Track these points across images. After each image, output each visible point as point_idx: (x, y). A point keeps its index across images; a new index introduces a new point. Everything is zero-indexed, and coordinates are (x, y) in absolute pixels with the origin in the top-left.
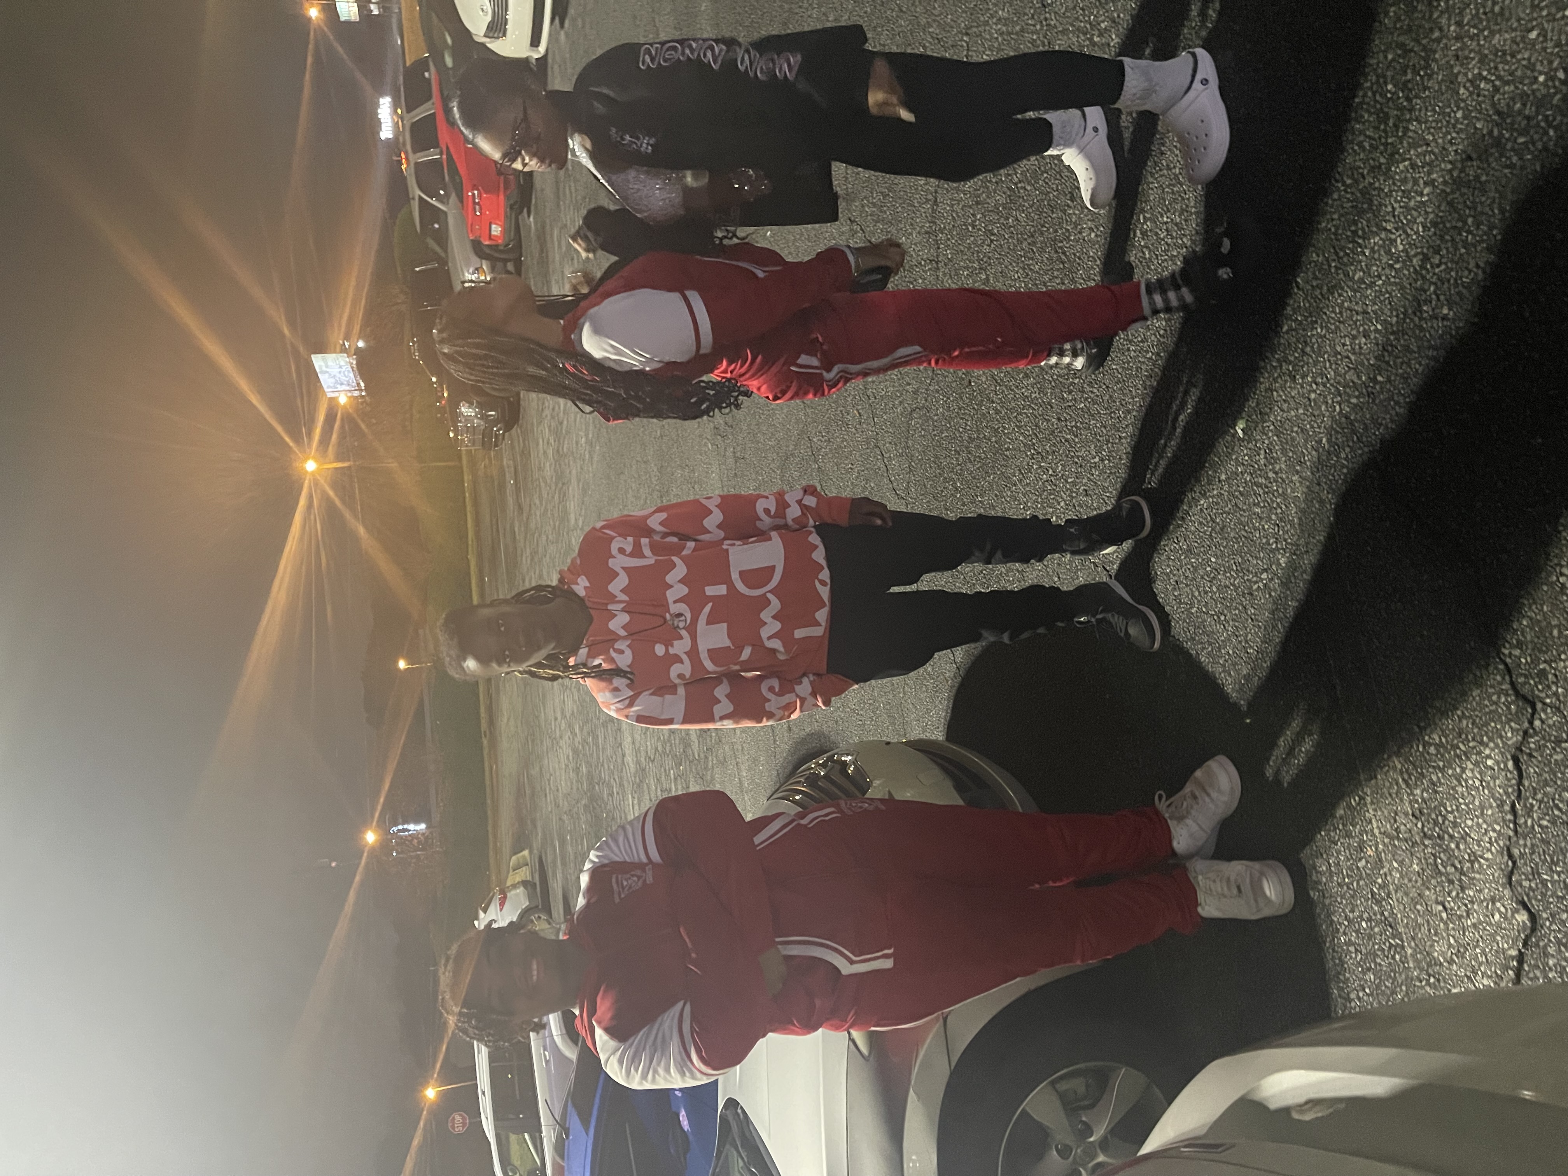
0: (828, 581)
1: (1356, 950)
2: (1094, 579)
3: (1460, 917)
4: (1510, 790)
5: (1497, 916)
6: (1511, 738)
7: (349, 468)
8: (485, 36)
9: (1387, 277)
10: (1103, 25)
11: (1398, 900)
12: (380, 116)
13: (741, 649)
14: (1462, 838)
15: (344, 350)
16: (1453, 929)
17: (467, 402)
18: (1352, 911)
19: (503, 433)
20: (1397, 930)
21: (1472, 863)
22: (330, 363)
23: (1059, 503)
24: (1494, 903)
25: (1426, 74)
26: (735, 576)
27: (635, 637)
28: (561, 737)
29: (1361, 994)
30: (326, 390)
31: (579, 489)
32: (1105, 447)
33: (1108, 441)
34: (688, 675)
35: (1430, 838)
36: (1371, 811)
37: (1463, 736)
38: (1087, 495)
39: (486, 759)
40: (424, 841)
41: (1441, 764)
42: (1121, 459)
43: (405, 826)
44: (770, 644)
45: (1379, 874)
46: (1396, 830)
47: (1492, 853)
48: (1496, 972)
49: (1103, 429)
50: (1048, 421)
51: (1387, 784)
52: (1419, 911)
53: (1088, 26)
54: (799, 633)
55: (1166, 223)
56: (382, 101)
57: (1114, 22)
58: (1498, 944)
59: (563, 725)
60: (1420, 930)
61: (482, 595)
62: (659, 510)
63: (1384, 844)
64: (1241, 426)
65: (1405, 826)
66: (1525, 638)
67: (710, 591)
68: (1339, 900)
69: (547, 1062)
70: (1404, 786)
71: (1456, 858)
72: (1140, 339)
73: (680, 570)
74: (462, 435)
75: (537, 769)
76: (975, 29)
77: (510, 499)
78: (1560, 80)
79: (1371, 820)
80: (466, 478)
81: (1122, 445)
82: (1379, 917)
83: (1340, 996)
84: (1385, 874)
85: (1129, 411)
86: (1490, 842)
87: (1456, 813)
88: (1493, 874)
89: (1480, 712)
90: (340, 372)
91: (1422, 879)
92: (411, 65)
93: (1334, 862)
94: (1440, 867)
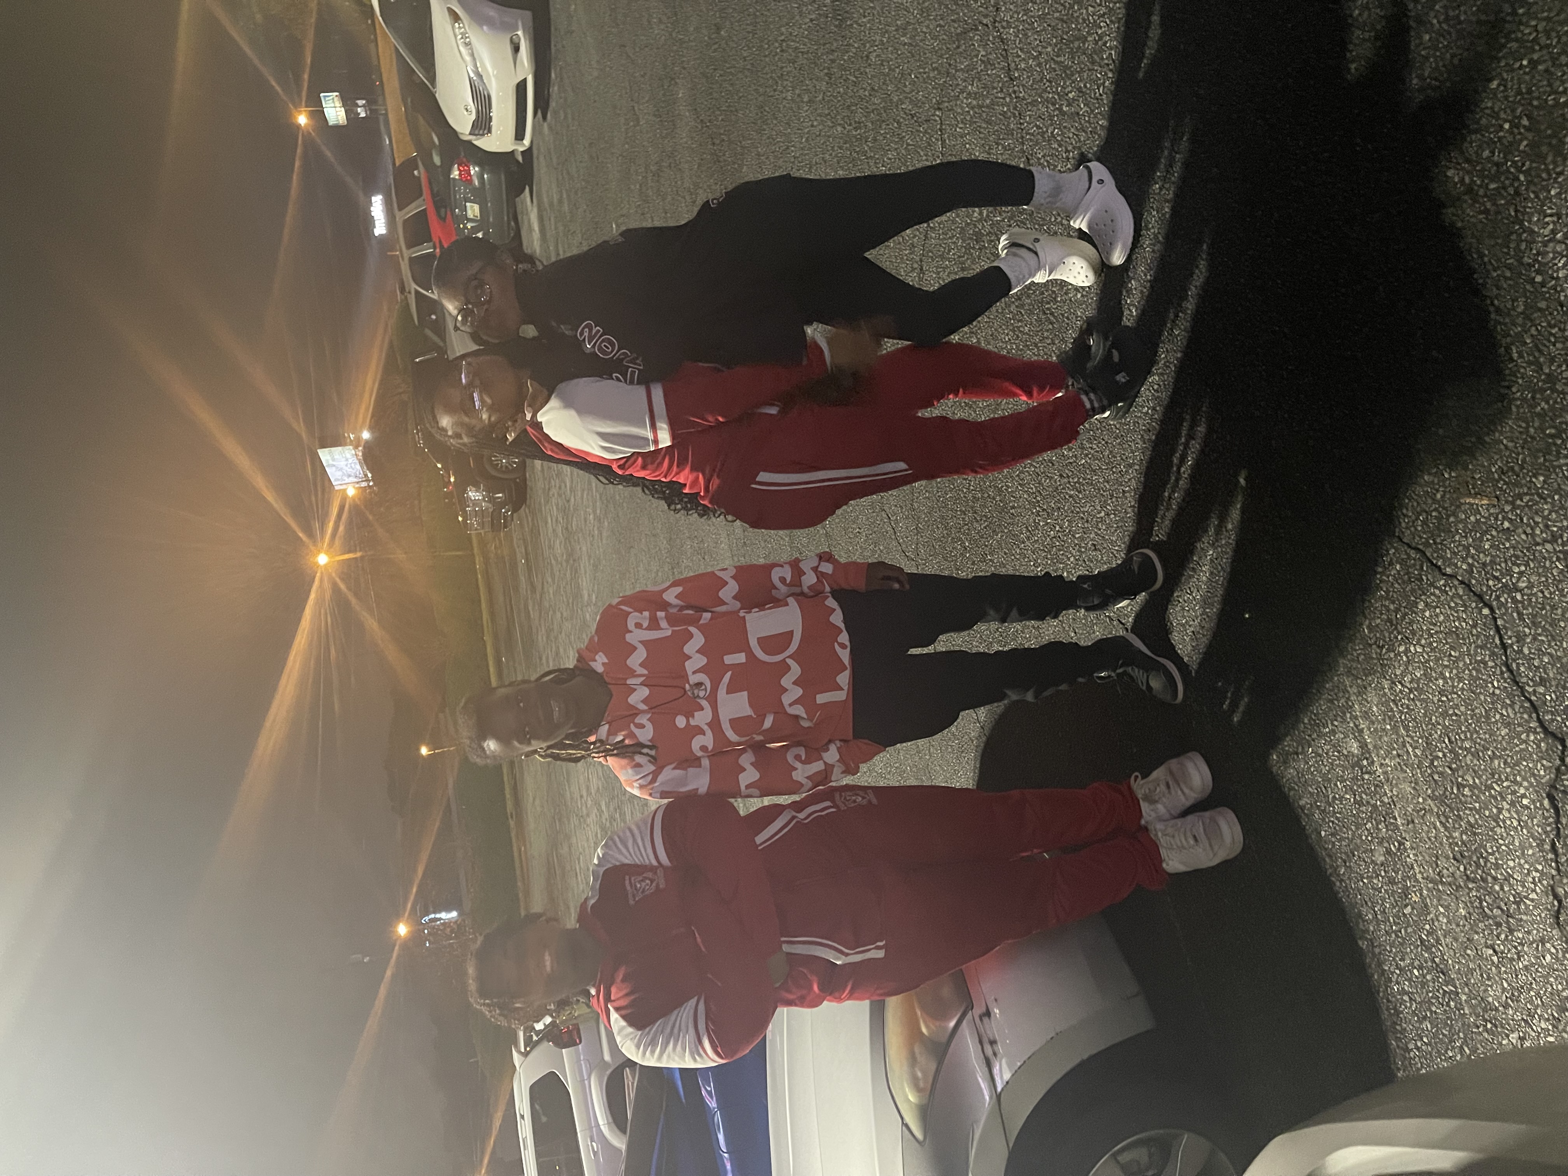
0: (848, 643)
1: (1411, 999)
2: (1111, 633)
3: (1512, 959)
4: (1548, 829)
5: (1548, 958)
6: (1545, 776)
7: (362, 557)
8: (470, 134)
10: (1071, 95)
11: (1447, 946)
12: (373, 214)
13: (762, 717)
14: (1506, 879)
16: (1505, 972)
17: (474, 486)
18: (1402, 959)
19: (512, 514)
20: (1450, 977)
21: (1518, 904)
22: (337, 457)
23: (1069, 559)
24: (1543, 944)
26: (753, 643)
27: (653, 710)
29: (1419, 1044)
30: (335, 484)
32: (1109, 502)
33: (1112, 496)
34: (710, 748)
35: (1474, 881)
36: (1411, 856)
37: (1496, 776)
38: (1096, 549)
39: (514, 840)
40: (456, 928)
41: (1477, 805)
42: (1127, 512)
43: (438, 916)
45: (1426, 920)
46: (1439, 874)
47: (1537, 893)
48: (1553, 1015)
49: (1106, 484)
51: (1425, 828)
52: (1468, 955)
53: (1056, 97)
54: (821, 699)
56: (374, 199)
57: (1082, 92)
58: (1552, 985)
59: (589, 802)
60: (1472, 974)
61: (500, 675)
62: (675, 584)
63: (1428, 889)
64: (1243, 476)
65: (1448, 870)
66: (1548, 675)
67: (729, 659)
68: (1388, 948)
69: (595, 1153)
70: (1442, 830)
71: (1502, 900)
73: (698, 640)
74: (471, 520)
75: (566, 849)
76: (946, 104)
77: (523, 578)
78: (1524, 127)
79: (1412, 865)
80: (477, 562)
81: (1126, 498)
82: (1430, 964)
83: (1398, 1046)
84: (1432, 919)
85: (1130, 466)
86: (1534, 882)
87: (1497, 854)
88: (1540, 915)
89: (1511, 751)
90: (346, 465)
91: (1470, 923)
92: (400, 165)
93: (1379, 910)
94: (1486, 910)
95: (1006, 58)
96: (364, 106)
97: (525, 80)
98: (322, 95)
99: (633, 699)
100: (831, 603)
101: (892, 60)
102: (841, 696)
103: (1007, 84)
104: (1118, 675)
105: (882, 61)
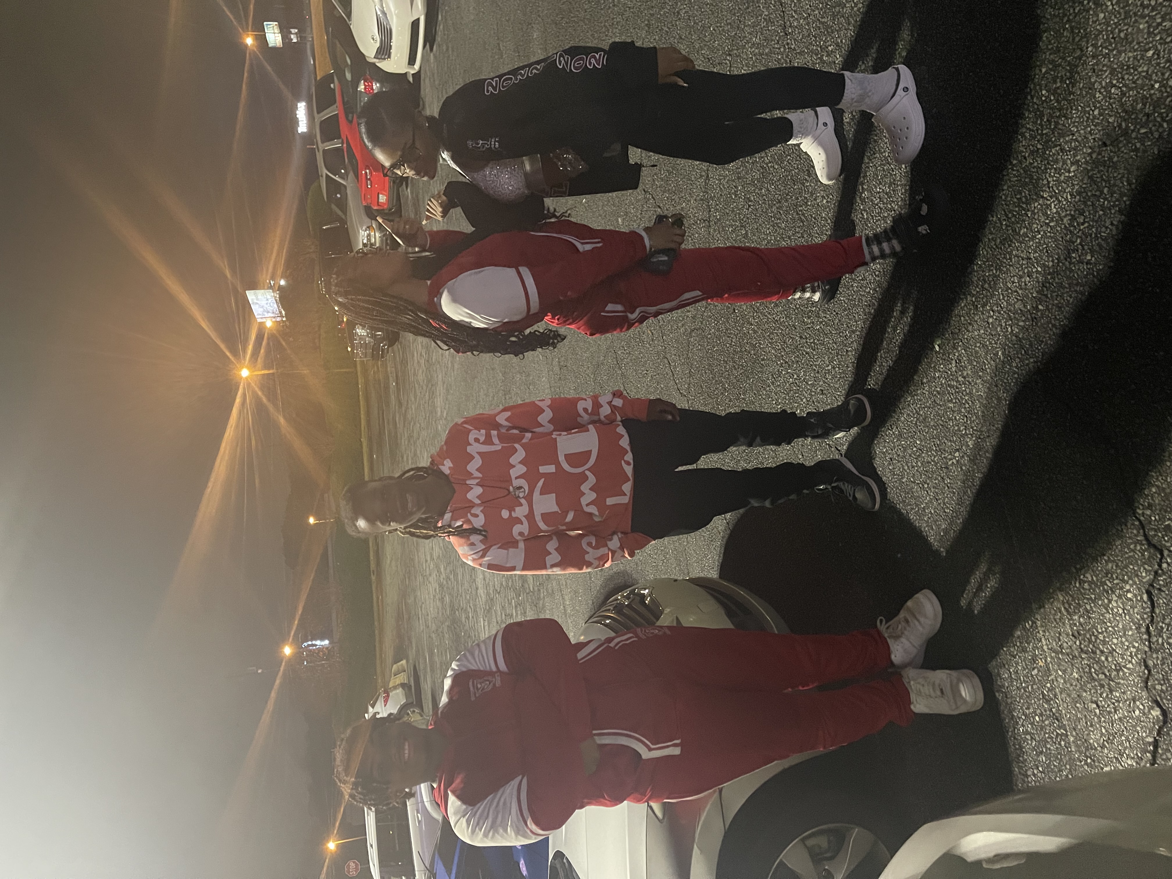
0: (632, 462)
1: (1032, 738)
2: (829, 457)
3: (1109, 713)
4: (1145, 616)
5: (1137, 712)
6: (1146, 577)
7: (273, 374)
8: (375, 58)
9: (1044, 232)
10: (830, 48)
11: (1062, 700)
12: (298, 116)
13: (566, 513)
14: (1110, 652)
15: (271, 287)
16: (1104, 722)
18: (1028, 708)
19: (388, 348)
20: (1062, 723)
21: (1118, 671)
22: (260, 297)
23: (802, 400)
24: (1134, 702)
25: (1070, 82)
26: (561, 458)
28: (430, 575)
29: (1036, 772)
30: (257, 317)
31: (443, 389)
32: (836, 358)
33: (838, 354)
34: (526, 534)
35: (1086, 652)
36: (1041, 632)
37: (1110, 575)
38: (822, 394)
39: (374, 591)
40: (327, 653)
41: (1093, 596)
42: (847, 367)
43: (314, 642)
45: (1048, 680)
46: (1060, 646)
47: (1133, 664)
48: (1137, 755)
49: (834, 345)
50: (793, 339)
51: (1053, 612)
52: (1078, 708)
53: (819, 49)
54: (610, 501)
55: (879, 192)
56: (299, 105)
57: (838, 46)
58: (1138, 733)
59: (432, 565)
60: (1079, 722)
61: (371, 469)
62: (505, 410)
63: (1052, 658)
64: (938, 343)
65: (1067, 643)
66: (1154, 501)
67: (543, 469)
68: (1018, 700)
69: (419, 822)
70: (1065, 613)
71: (1106, 668)
72: (860, 278)
73: (521, 454)
74: (357, 350)
75: (412, 599)
76: (735, 52)
77: (393, 397)
79: (1041, 639)
80: (360, 381)
81: (849, 356)
82: (1048, 712)
83: (1020, 773)
84: (1053, 680)
85: (853, 332)
86: (1131, 656)
87: (1105, 634)
88: (1134, 680)
89: (1122, 557)
90: (267, 304)
91: (1081, 684)
92: (320, 79)
93: (1014, 671)
94: (1094, 675)
95: (783, 17)
96: (296, 34)
97: (418, 19)
98: (265, 23)
100: (621, 430)
101: (697, 16)
103: (782, 38)
104: (833, 488)
105: (689, 16)
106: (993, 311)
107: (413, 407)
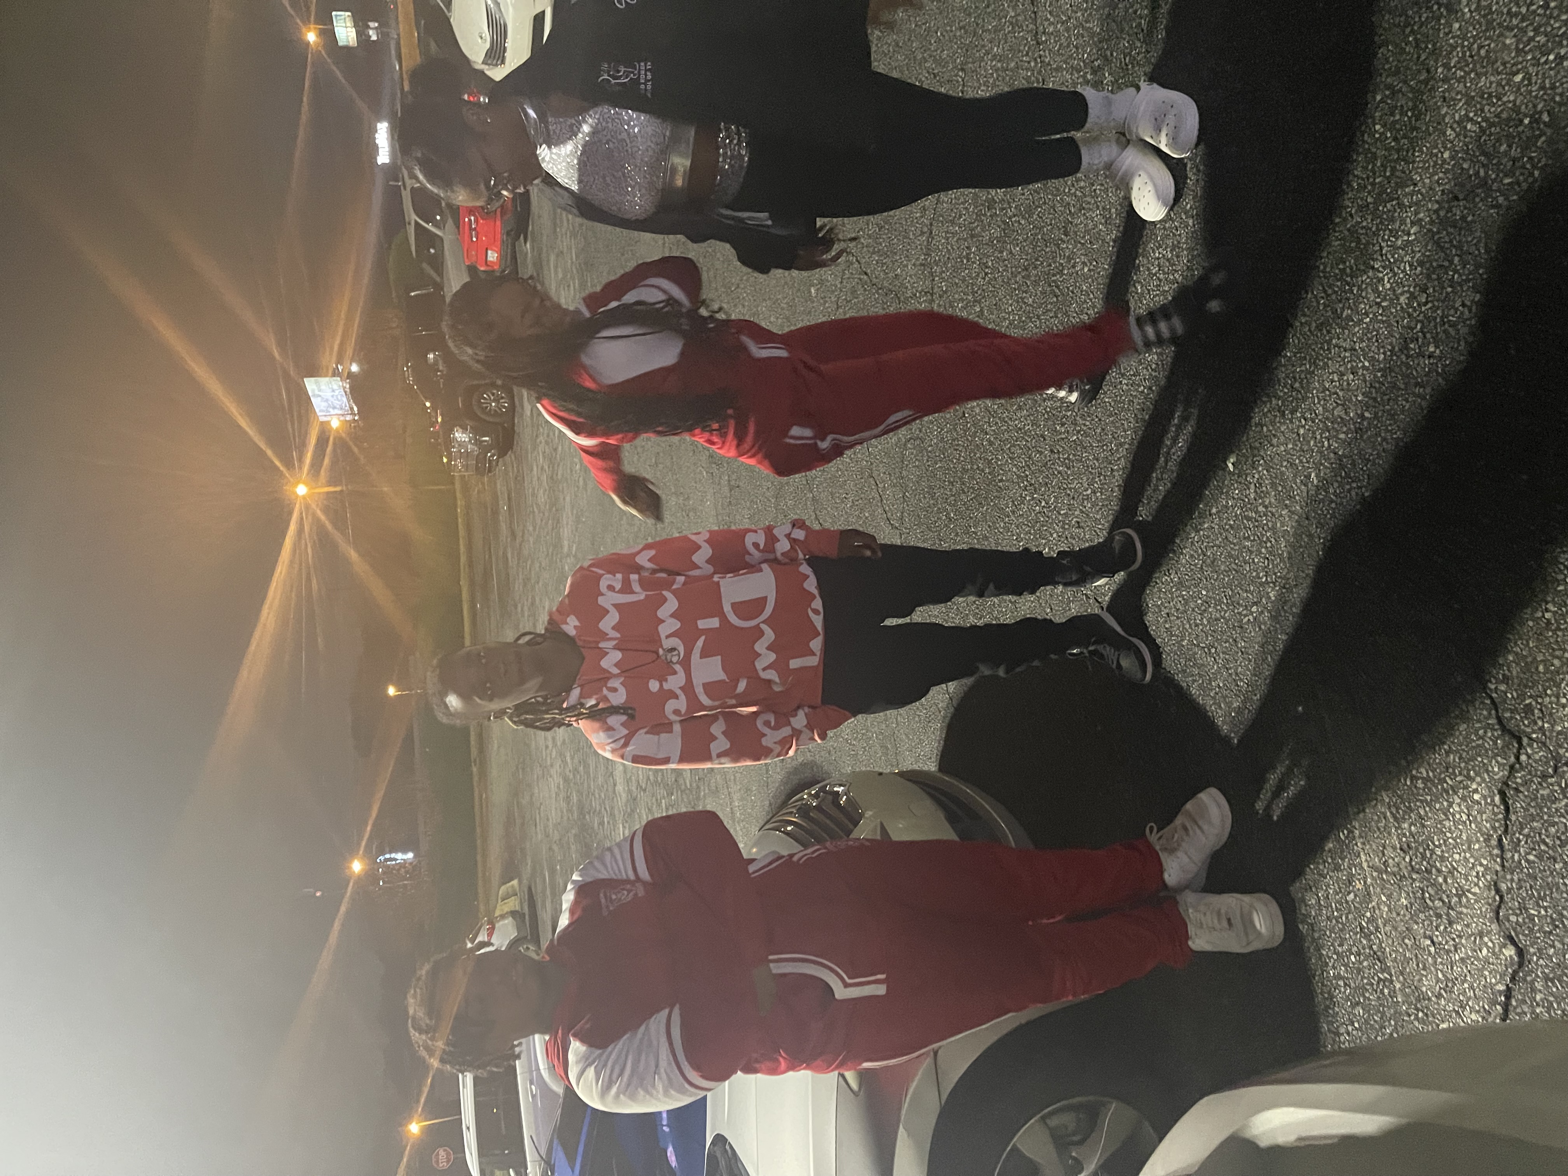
0: (821, 610)
1: (1345, 984)
2: (1086, 611)
3: (1448, 952)
4: (1497, 824)
5: (1485, 951)
6: (1498, 773)
7: (342, 491)
8: (483, 63)
9: (1374, 315)
10: (1096, 63)
11: (1386, 934)
12: (377, 141)
14: (1450, 872)
15: (335, 373)
16: (1441, 963)
17: (461, 427)
18: (1341, 945)
19: (497, 459)
20: (1386, 964)
21: (1459, 896)
22: (323, 387)
23: (1051, 535)
24: (1481, 938)
25: (1413, 114)
26: (727, 608)
27: (626, 674)
28: (552, 766)
29: (1350, 1028)
30: (319, 414)
31: (573, 515)
32: (1097, 480)
33: (1100, 474)
35: (1418, 872)
36: (1359, 844)
37: (1451, 770)
38: (1079, 527)
39: (476, 787)
40: (411, 870)
41: (1429, 798)
42: (1112, 491)
43: (393, 855)
44: (764, 675)
45: (1367, 908)
46: (1384, 864)
47: (1480, 888)
48: (1484, 1007)
49: (1095, 462)
50: (1041, 453)
51: (1376, 818)
52: (1406, 944)
54: (794, 664)
55: (1158, 258)
56: (379, 125)
58: (1486, 978)
59: (554, 753)
60: (1408, 963)
61: (473, 621)
63: (1373, 878)
64: (1232, 460)
65: (1393, 859)
66: (1511, 673)
67: (702, 624)
68: (1328, 933)
69: (533, 1096)
70: (1392, 820)
71: (1444, 892)
72: (1132, 373)
73: (672, 604)
74: (455, 461)
75: (527, 798)
76: (970, 65)
77: (503, 525)
78: (1545, 123)
79: (1359, 853)
81: (1114, 477)
82: (1367, 951)
83: (1329, 1030)
84: (1374, 907)
85: (1121, 445)
86: (1477, 876)
87: (1443, 847)
88: (1480, 908)
89: (1467, 746)
90: (333, 396)
91: (1410, 913)
93: (1323, 896)
94: (1428, 901)
95: (1035, 20)
96: (376, 28)
97: (544, 12)
98: (334, 13)
99: (605, 663)
102: (813, 661)
103: (1033, 48)
106: (1305, 420)
107: (531, 540)
